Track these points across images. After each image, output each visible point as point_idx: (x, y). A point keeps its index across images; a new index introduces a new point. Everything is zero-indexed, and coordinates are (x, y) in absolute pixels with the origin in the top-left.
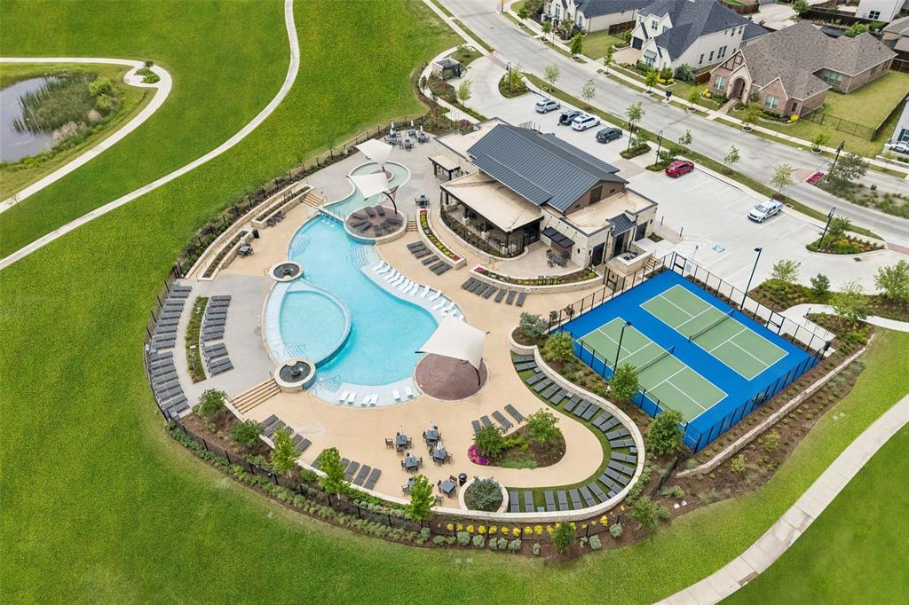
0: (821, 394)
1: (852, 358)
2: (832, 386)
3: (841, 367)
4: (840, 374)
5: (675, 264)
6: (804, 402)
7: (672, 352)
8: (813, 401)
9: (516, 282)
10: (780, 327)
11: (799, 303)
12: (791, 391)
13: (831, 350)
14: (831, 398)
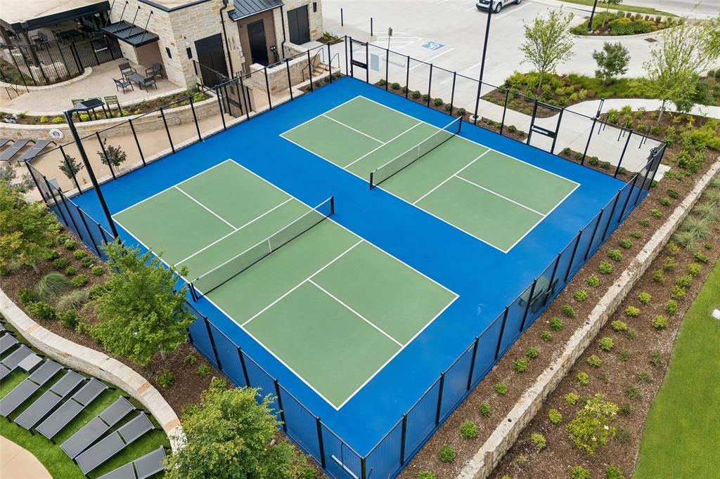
0: (670, 263)
1: (706, 179)
2: (687, 241)
3: (690, 200)
4: (692, 212)
5: (353, 62)
6: (637, 286)
7: (331, 211)
8: (657, 281)
9: (36, 120)
10: (553, 135)
11: (580, 100)
12: (606, 265)
13: (663, 169)
14: (694, 267)
